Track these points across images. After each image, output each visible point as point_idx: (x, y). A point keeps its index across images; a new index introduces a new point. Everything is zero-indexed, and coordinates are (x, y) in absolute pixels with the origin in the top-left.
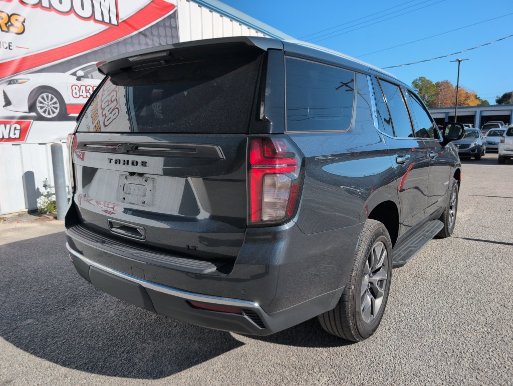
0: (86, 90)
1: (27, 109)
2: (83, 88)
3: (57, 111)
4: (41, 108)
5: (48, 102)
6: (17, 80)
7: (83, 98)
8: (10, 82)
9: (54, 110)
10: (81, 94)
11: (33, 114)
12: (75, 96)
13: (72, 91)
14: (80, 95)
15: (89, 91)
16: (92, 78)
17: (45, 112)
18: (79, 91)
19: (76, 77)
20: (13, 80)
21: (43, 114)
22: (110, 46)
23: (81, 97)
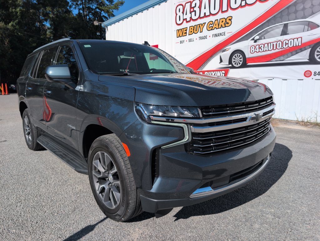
0: (259, 47)
1: (228, 63)
2: (258, 46)
3: (241, 63)
4: (234, 62)
5: (237, 58)
6: (225, 50)
7: (257, 52)
8: (223, 51)
9: (240, 62)
10: (256, 50)
11: (230, 65)
12: (252, 52)
13: (251, 49)
14: (255, 52)
15: (261, 48)
16: (264, 38)
17: (235, 64)
18: (255, 49)
19: (254, 41)
20: (224, 50)
21: (234, 65)
22: (281, 12)
23: (256, 52)
